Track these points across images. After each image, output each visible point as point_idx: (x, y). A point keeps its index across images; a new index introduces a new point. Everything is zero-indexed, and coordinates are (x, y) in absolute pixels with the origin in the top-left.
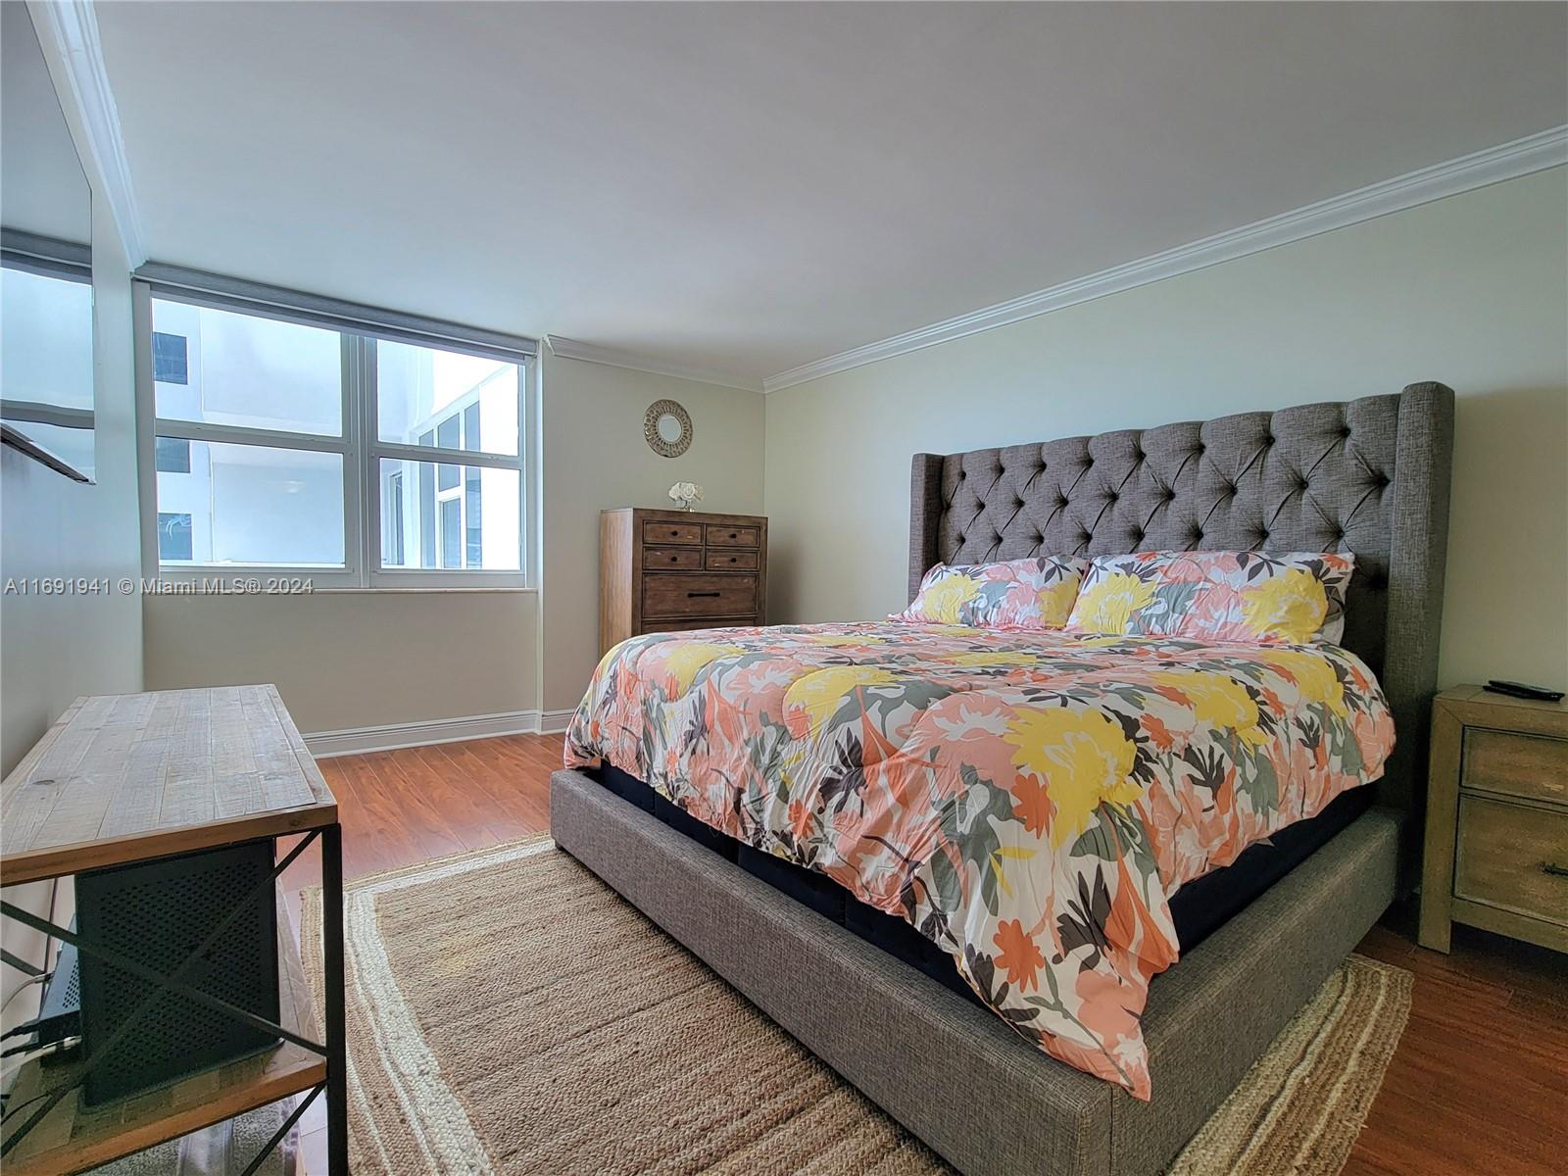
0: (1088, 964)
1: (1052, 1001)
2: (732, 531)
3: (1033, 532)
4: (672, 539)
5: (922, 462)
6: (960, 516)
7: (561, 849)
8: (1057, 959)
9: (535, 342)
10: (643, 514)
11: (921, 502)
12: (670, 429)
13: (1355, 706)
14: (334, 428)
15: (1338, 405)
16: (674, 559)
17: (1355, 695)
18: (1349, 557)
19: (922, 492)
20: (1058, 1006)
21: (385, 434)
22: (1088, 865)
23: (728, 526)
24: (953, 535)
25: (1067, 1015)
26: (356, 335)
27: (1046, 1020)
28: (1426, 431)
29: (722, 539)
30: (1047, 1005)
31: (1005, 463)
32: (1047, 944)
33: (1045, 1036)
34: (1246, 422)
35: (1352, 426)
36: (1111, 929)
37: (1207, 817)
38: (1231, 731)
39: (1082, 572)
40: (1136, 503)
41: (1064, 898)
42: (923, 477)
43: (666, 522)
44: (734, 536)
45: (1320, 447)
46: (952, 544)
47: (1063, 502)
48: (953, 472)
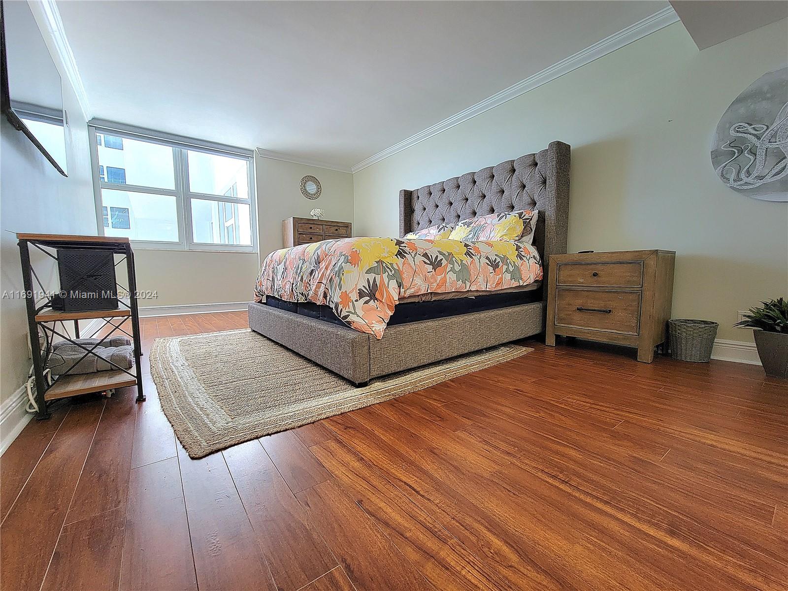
0: (366, 302)
1: (353, 312)
2: (336, 228)
3: (441, 217)
4: (310, 231)
5: (403, 193)
6: (418, 215)
7: (253, 331)
8: (356, 301)
9: (253, 151)
10: (297, 220)
11: (403, 209)
12: (311, 188)
13: (521, 259)
14: (172, 186)
15: (534, 154)
16: (311, 238)
17: (522, 255)
18: (537, 211)
19: (403, 205)
20: (355, 313)
21: (193, 189)
22: (371, 277)
23: (334, 226)
24: (416, 222)
25: (358, 316)
26: (178, 149)
27: (352, 318)
28: (555, 159)
29: (332, 231)
30: (352, 313)
31: (432, 191)
32: (354, 296)
33: (352, 323)
34: (506, 164)
35: (538, 161)
36: (377, 295)
37: (429, 275)
38: (450, 254)
39: (452, 228)
40: (474, 201)
41: (362, 284)
42: (403, 199)
43: (307, 223)
44: (337, 230)
45: (528, 170)
46: (415, 225)
47: (451, 204)
48: (415, 197)
